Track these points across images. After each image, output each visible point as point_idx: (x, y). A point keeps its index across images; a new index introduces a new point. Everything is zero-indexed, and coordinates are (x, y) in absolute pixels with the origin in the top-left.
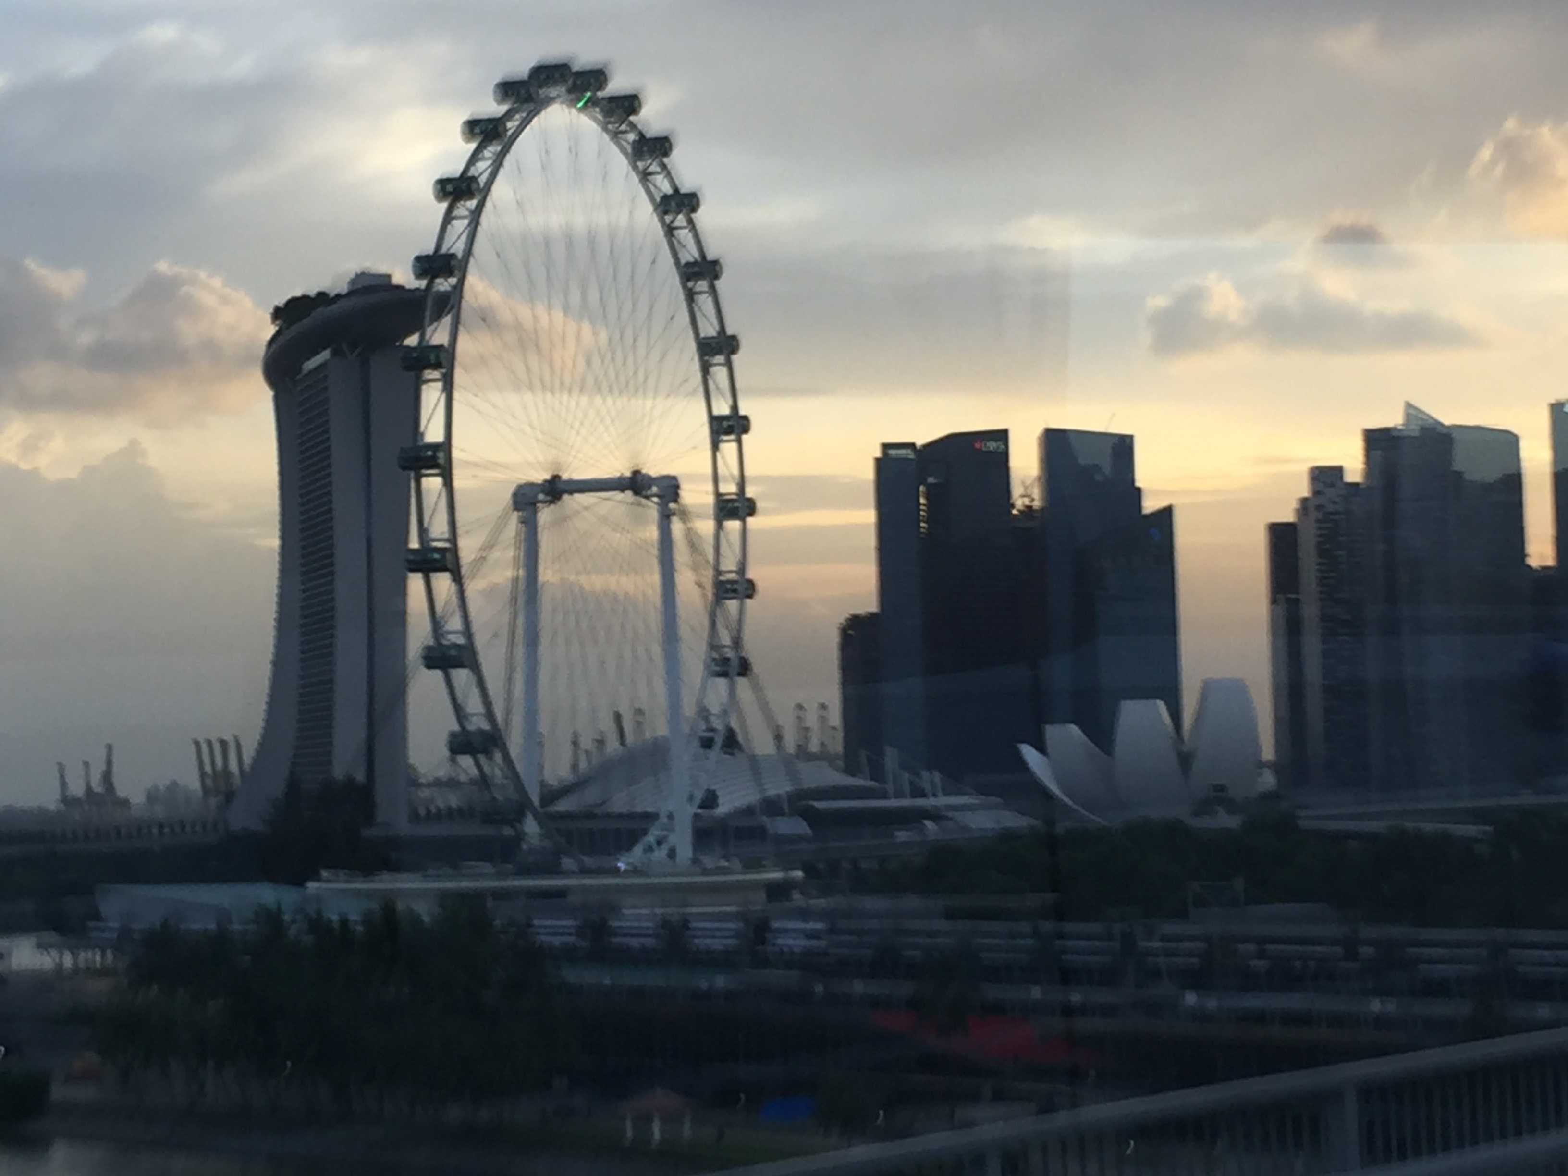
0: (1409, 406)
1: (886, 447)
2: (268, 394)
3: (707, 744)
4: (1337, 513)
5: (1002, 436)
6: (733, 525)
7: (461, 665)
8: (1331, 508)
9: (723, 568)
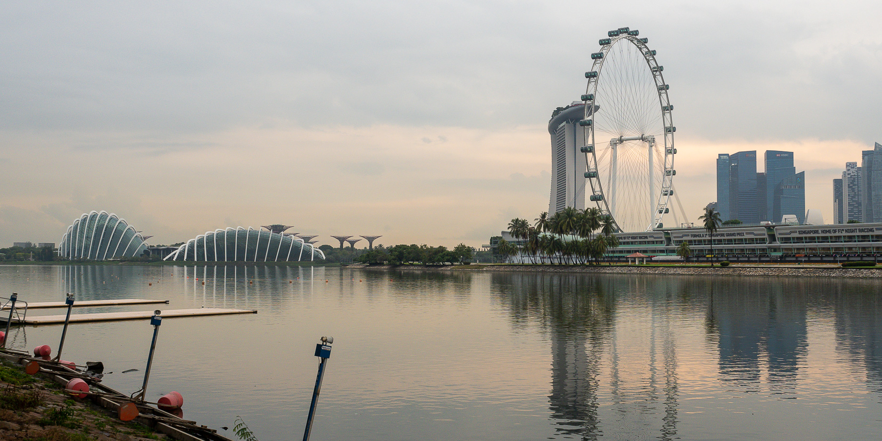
0: (876, 143)
1: (720, 155)
2: (549, 136)
3: (661, 212)
4: (854, 175)
5: (755, 152)
6: (670, 156)
7: (594, 177)
8: (852, 174)
9: (667, 167)
